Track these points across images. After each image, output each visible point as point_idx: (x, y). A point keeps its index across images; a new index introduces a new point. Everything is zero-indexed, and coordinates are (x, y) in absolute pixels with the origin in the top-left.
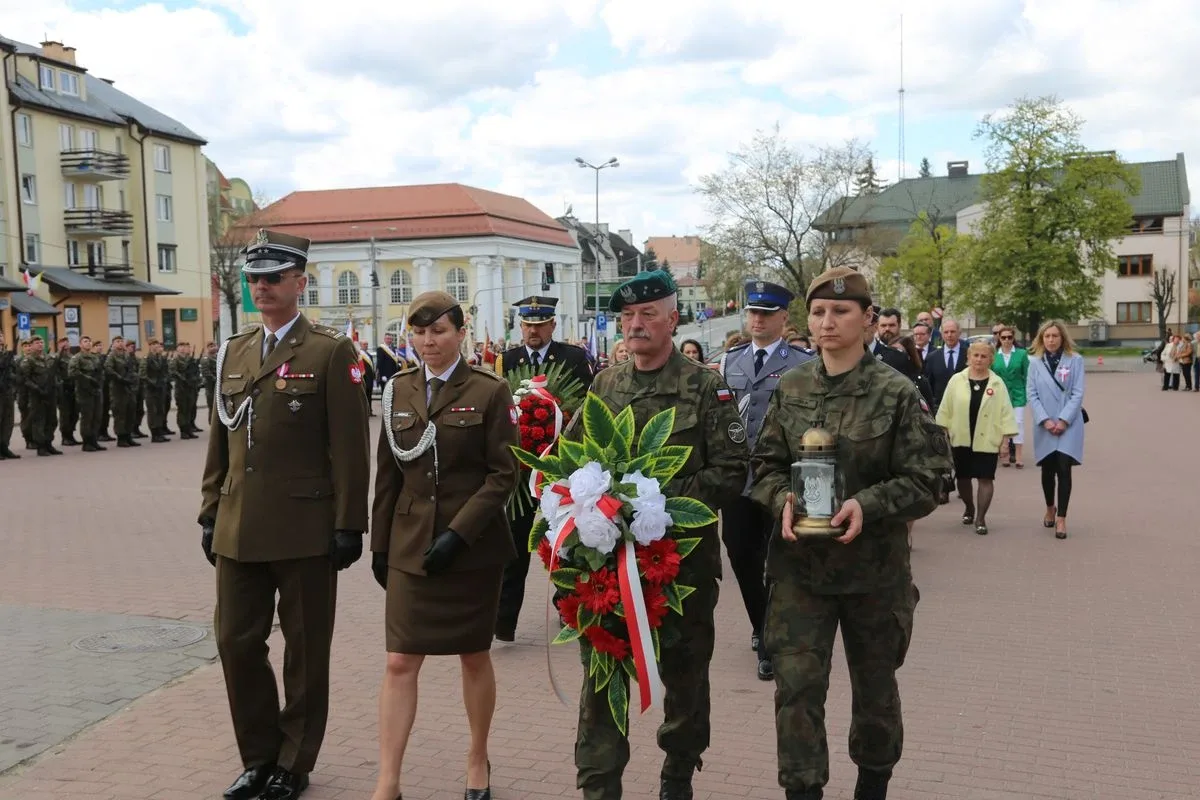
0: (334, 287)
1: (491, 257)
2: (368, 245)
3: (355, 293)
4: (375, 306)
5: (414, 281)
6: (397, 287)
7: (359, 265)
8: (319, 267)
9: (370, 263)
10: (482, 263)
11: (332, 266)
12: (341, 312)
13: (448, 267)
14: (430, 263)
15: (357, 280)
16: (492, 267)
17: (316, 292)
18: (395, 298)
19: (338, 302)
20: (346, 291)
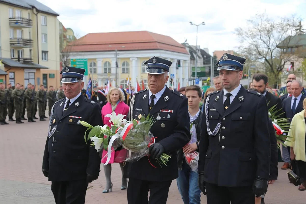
0: (102, 67)
2: (114, 52)
3: (110, 69)
4: (116, 74)
5: (130, 65)
6: (124, 67)
7: (111, 59)
8: (97, 60)
9: (115, 59)
11: (102, 60)
12: (105, 76)
13: (142, 61)
14: (136, 59)
15: (110, 65)
17: (96, 69)
18: (124, 71)
19: (103, 72)
20: (106, 68)
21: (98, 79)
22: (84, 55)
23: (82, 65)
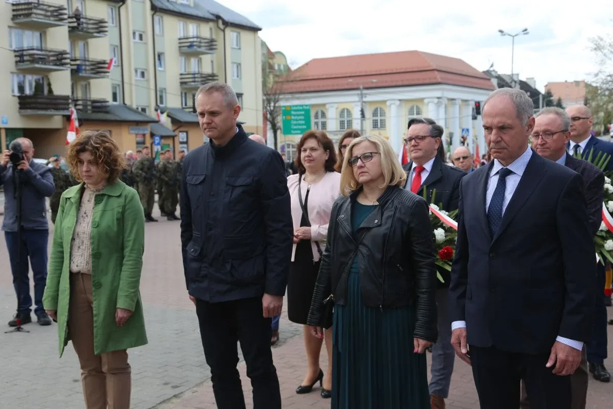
0: (336, 119)
1: (439, 98)
2: (359, 92)
3: (350, 122)
5: (387, 114)
6: (376, 118)
7: (353, 105)
8: (327, 106)
9: (359, 104)
10: (433, 102)
11: (336, 105)
13: (409, 105)
14: (398, 103)
15: (351, 114)
16: (438, 105)
17: (326, 122)
18: (375, 125)
19: (339, 129)
20: (344, 121)
22: (304, 98)
23: (301, 115)
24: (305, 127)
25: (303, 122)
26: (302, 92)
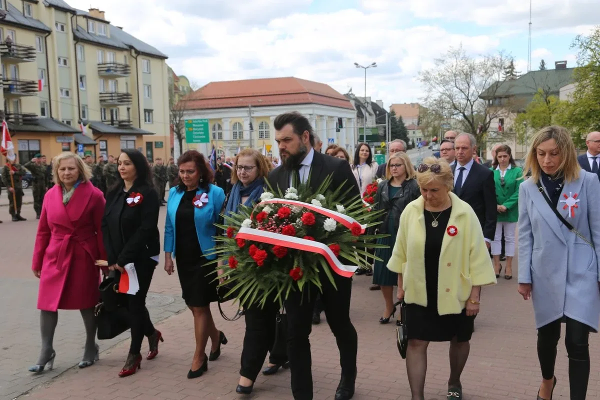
0: (230, 130)
1: (310, 115)
2: (248, 109)
3: (241, 133)
4: (251, 140)
5: (270, 127)
7: (243, 119)
8: (222, 120)
9: (249, 118)
11: (230, 120)
12: (234, 143)
15: (242, 127)
17: (222, 133)
18: (261, 136)
19: (232, 138)
20: (236, 132)
21: (224, 148)
22: (204, 114)
23: (201, 127)
24: (204, 137)
25: (203, 133)
26: (202, 109)
